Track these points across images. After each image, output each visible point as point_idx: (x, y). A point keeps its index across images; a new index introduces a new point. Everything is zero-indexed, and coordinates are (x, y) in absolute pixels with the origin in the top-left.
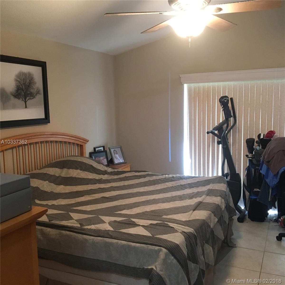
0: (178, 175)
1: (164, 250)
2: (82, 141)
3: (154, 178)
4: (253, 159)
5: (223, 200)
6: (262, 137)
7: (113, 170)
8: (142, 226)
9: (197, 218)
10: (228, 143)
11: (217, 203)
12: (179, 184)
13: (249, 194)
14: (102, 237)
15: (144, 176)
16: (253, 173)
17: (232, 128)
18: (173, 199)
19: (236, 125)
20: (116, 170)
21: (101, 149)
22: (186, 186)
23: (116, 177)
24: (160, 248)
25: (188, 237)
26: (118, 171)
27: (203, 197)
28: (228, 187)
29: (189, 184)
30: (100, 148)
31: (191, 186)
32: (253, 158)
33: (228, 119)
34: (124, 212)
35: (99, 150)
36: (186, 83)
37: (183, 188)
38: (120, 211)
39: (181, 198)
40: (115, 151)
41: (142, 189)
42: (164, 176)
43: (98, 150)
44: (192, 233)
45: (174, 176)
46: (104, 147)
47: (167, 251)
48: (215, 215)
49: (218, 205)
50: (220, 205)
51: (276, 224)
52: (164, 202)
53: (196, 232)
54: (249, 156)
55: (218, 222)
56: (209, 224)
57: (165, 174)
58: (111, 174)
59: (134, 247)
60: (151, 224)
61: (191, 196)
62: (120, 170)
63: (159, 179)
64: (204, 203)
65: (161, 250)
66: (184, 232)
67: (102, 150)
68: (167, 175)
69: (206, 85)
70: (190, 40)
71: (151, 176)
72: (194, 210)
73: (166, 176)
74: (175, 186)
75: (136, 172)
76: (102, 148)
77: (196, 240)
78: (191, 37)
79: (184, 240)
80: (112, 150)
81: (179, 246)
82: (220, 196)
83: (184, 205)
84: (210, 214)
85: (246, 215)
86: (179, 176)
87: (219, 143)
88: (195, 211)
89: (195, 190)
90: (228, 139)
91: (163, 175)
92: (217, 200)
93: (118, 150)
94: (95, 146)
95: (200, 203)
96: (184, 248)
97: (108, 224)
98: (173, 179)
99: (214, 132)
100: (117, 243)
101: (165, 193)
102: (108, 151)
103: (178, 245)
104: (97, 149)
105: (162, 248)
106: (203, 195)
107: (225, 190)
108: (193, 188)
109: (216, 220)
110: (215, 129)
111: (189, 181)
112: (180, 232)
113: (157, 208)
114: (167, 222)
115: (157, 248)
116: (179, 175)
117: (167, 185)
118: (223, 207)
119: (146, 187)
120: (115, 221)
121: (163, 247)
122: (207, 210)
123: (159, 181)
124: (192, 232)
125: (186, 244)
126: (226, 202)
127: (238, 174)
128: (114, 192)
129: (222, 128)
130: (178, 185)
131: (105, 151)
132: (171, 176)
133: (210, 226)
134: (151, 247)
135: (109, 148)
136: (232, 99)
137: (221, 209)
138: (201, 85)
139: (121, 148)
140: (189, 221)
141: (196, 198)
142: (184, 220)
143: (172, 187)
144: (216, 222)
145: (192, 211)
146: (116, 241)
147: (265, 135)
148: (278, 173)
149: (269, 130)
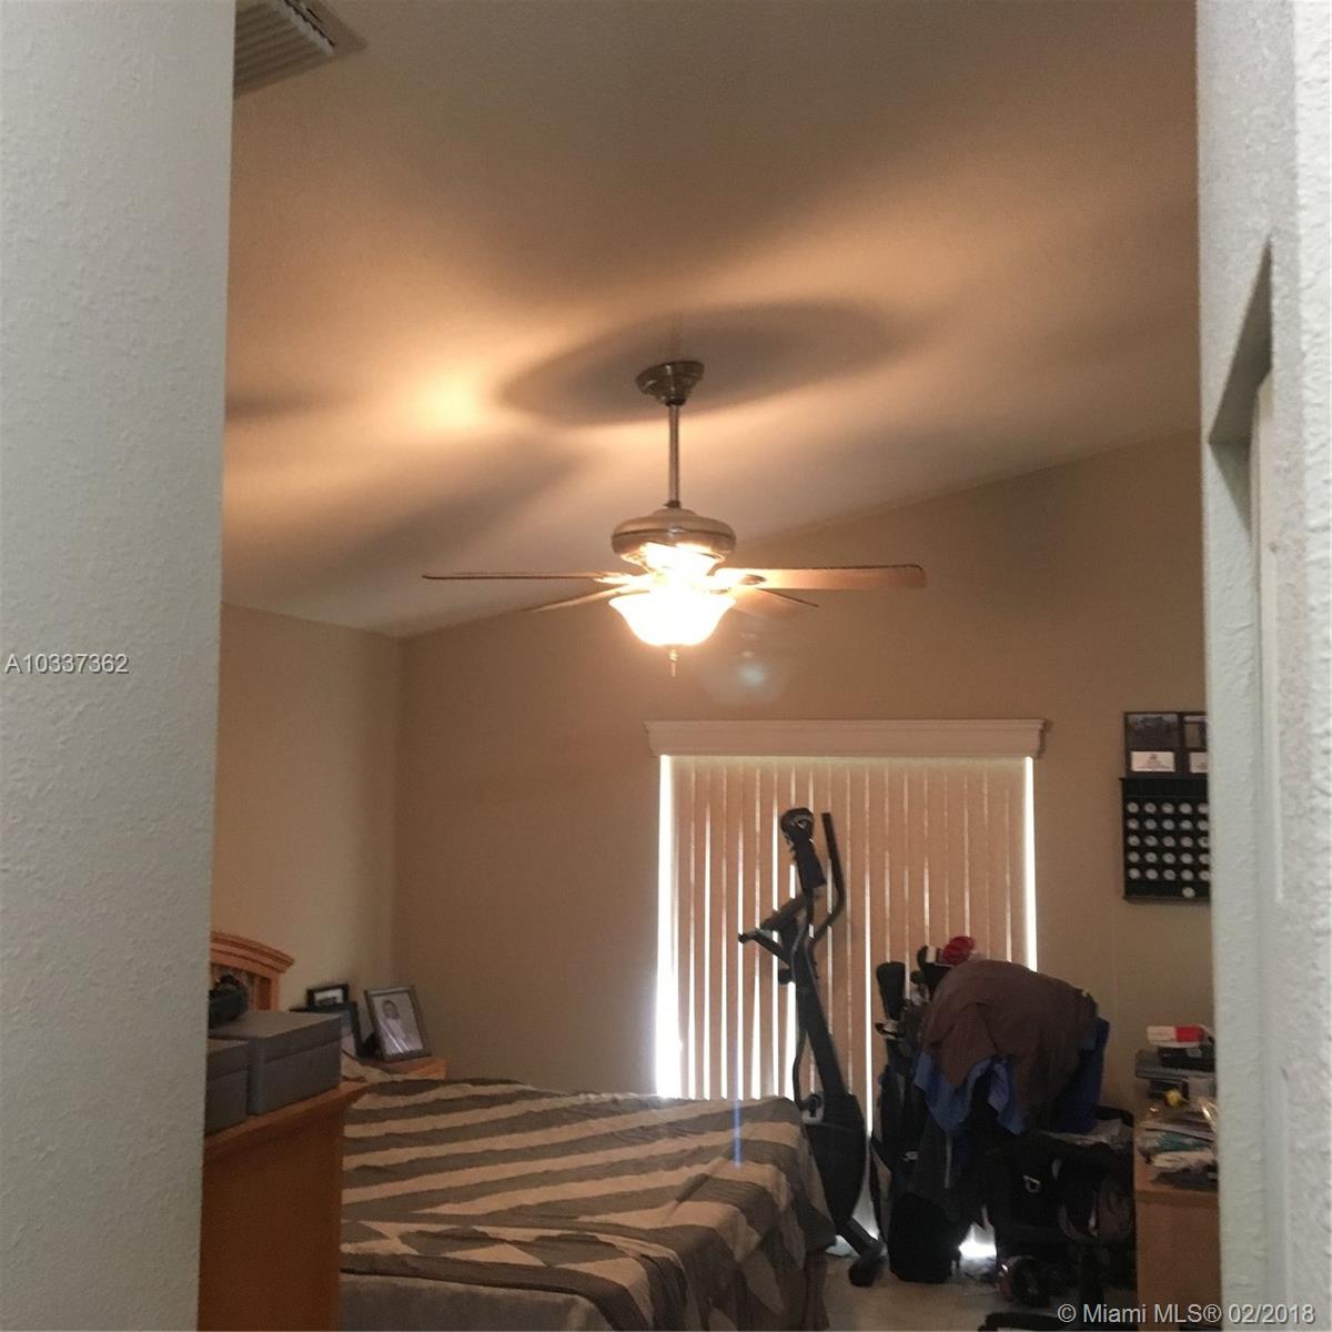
0: (633, 1095)
1: (581, 1300)
2: (269, 961)
3: (545, 1104)
4: (900, 1039)
5: (783, 1178)
6: (931, 958)
7: (388, 1078)
8: (510, 1243)
9: (690, 1222)
10: (817, 977)
11: (760, 1183)
12: (636, 1125)
13: (889, 1172)
14: (381, 1274)
15: (508, 1099)
16: (902, 1091)
17: (831, 920)
18: (613, 1170)
19: (842, 913)
20: (398, 1078)
21: (335, 998)
22: (661, 1130)
23: (401, 1101)
24: (570, 1296)
25: (658, 1271)
26: (406, 1081)
27: (716, 1161)
28: (804, 1137)
29: (670, 1124)
30: (330, 994)
31: (676, 1129)
32: (902, 1036)
33: (812, 892)
34: (445, 1209)
35: (327, 1000)
36: (670, 753)
37: (648, 1137)
38: (431, 1207)
39: (640, 1167)
40: (389, 1006)
41: (501, 1143)
42: (582, 1097)
43: (322, 1001)
44: (672, 1263)
45: (619, 1097)
46: (345, 988)
47: (592, 1305)
48: (750, 1223)
49: (763, 1192)
50: (770, 1191)
51: (987, 1289)
52: (580, 1179)
53: (683, 1262)
54: (888, 1029)
55: (762, 1245)
56: (731, 1247)
57: (586, 1093)
58: (382, 1089)
59: (490, 1299)
60: (542, 1238)
61: (674, 1163)
62: (413, 1076)
63: (565, 1110)
64: (717, 1181)
65: (574, 1302)
66: (647, 1257)
67: (340, 1000)
68: (592, 1096)
69: (741, 761)
70: (673, 656)
71: (533, 1098)
72: (681, 1200)
73: (588, 1099)
74: (619, 1132)
75: (474, 1082)
76: (337, 994)
77: (683, 1286)
78: (677, 648)
79: (646, 1279)
80: (378, 1002)
81: (629, 1295)
82: (774, 1162)
83: (651, 1186)
84: (734, 1216)
85: (880, 1261)
86: (635, 1099)
87: (784, 978)
88: (687, 1204)
89: (690, 1143)
90: (814, 964)
91: (577, 1094)
92: (762, 1174)
93: (402, 1001)
94: (313, 983)
95: (704, 1179)
96: (645, 1301)
97: (397, 1239)
98: (613, 1108)
99: (768, 936)
100: (433, 1290)
101: (583, 1152)
102: (362, 1004)
103: (626, 1290)
104: (319, 996)
105: (576, 1297)
106: (715, 1156)
107: (793, 1146)
108: (685, 1136)
109: (756, 1238)
110: (769, 924)
111: (671, 1116)
112: (634, 1258)
113: (559, 1197)
114: (592, 1231)
115: (561, 1297)
116: (636, 1095)
117: (591, 1128)
118: (783, 1200)
119: (515, 1136)
120: (421, 1234)
121: (580, 1294)
122: (725, 1202)
123: (565, 1115)
124: (672, 1259)
125: (651, 1291)
126: (797, 1188)
127: (853, 1098)
128: (401, 1151)
129: (794, 921)
130: (630, 1127)
131: (348, 1005)
132: (606, 1097)
133: (731, 1254)
134: (541, 1295)
135: (366, 993)
136: (827, 818)
137: (774, 1206)
138: (722, 761)
139: (411, 993)
140: (664, 1230)
141: (689, 1166)
142: (646, 1226)
143: (612, 1133)
144: (753, 1246)
145: (674, 1202)
146: (431, 1283)
147: (941, 952)
148: (965, 1082)
149: (957, 934)
